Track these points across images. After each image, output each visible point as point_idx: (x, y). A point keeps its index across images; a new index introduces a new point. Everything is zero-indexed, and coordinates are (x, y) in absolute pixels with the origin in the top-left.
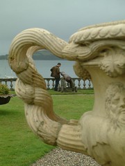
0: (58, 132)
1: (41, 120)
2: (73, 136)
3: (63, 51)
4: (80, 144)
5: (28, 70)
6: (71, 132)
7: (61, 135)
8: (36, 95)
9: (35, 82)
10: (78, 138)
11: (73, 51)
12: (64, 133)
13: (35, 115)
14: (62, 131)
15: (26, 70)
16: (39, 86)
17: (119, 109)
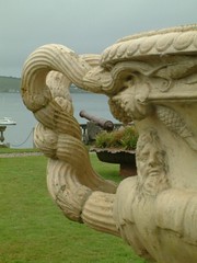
0: (84, 202)
1: (63, 183)
2: (103, 208)
3: (84, 79)
4: (112, 221)
5: (48, 108)
6: (102, 204)
7: (86, 206)
8: (59, 145)
9: (58, 125)
10: (110, 213)
11: (96, 78)
12: (91, 205)
13: (56, 176)
14: (90, 200)
15: (44, 107)
16: (66, 132)
17: (148, 168)
